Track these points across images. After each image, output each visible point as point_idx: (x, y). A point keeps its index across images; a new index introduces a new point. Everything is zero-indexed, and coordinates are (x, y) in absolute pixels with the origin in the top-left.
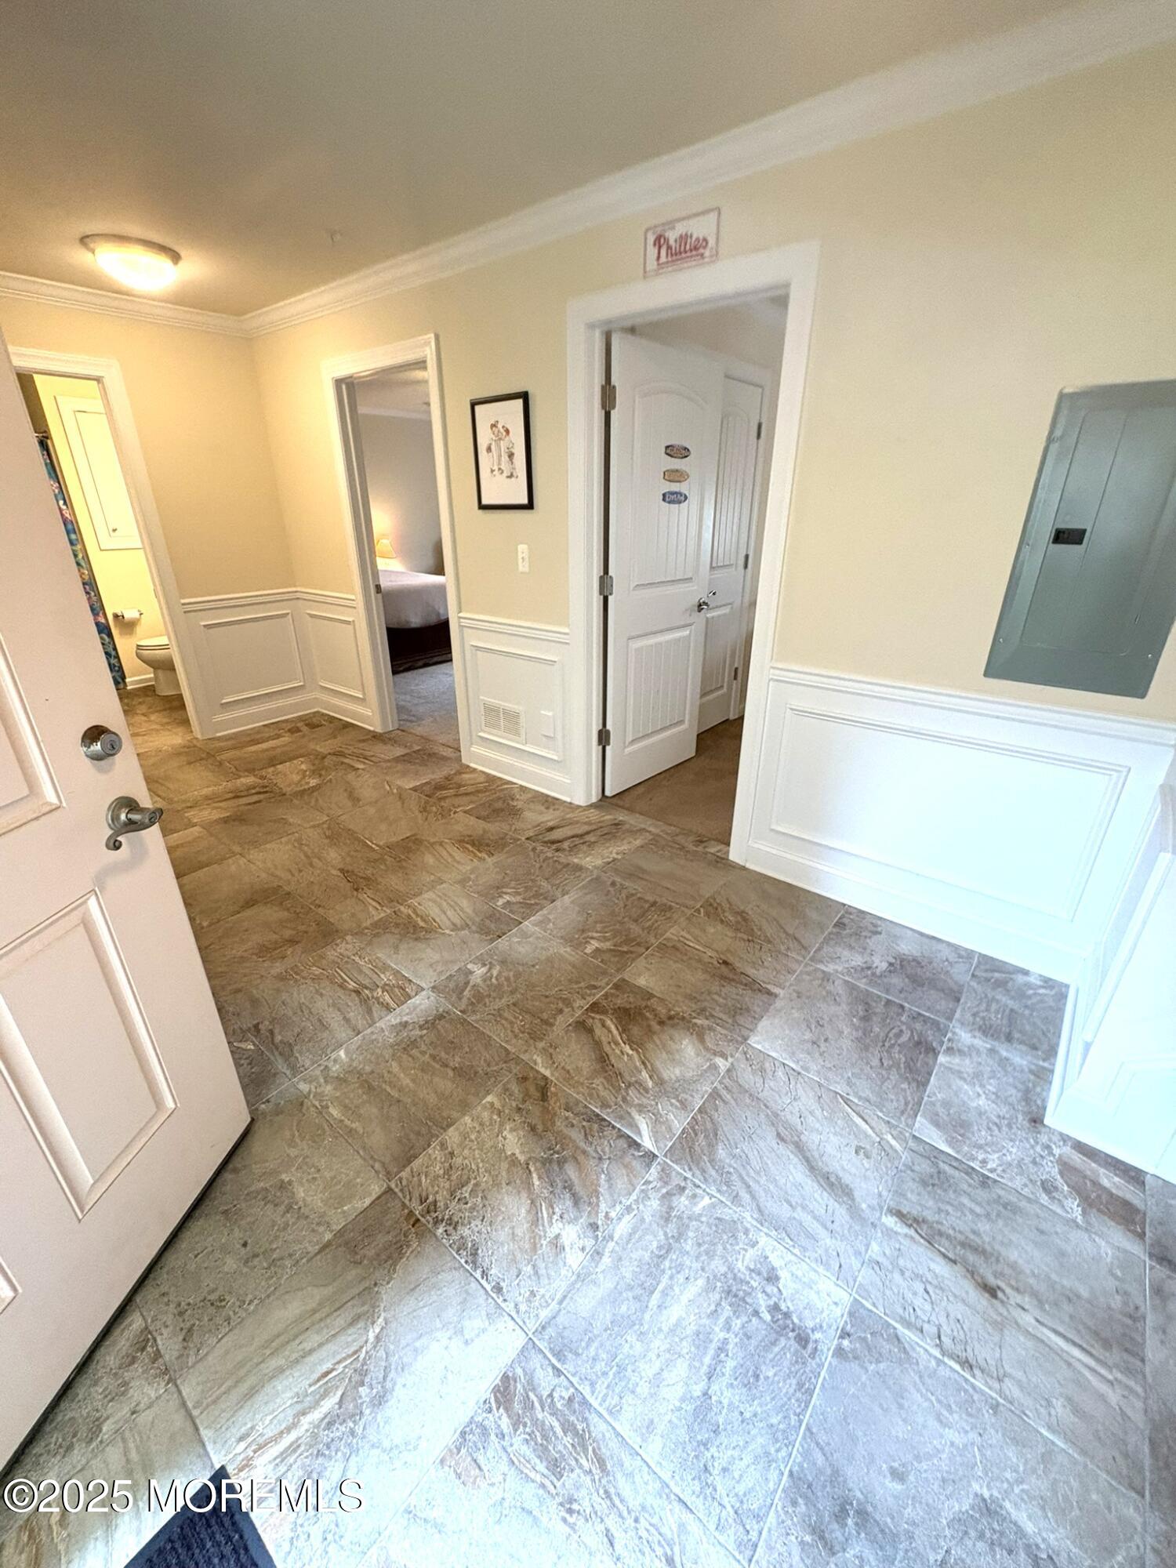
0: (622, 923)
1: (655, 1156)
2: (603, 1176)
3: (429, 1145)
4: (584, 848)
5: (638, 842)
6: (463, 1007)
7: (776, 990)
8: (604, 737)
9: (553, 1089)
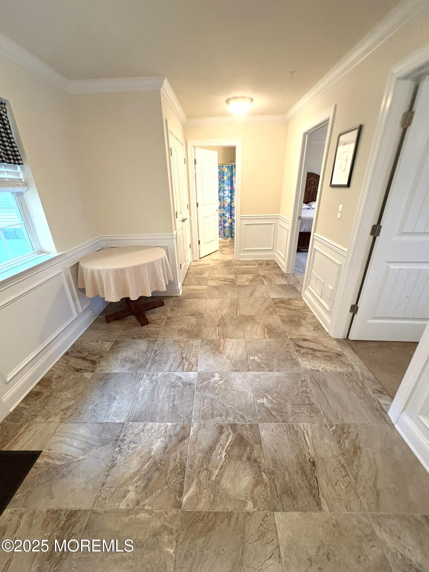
0: (286, 401)
1: (180, 507)
4: (310, 356)
5: (342, 370)
6: (198, 386)
7: (325, 507)
8: (354, 309)
9: (186, 441)
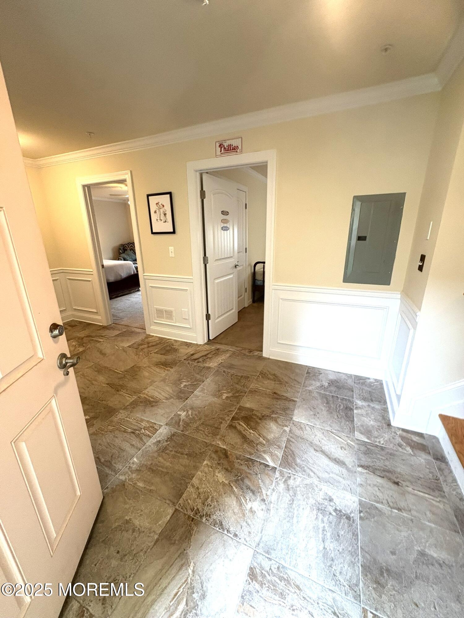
0: (232, 385)
1: (276, 468)
2: (260, 481)
3: (187, 487)
4: (208, 360)
5: (228, 355)
6: (182, 429)
7: (296, 399)
8: (208, 317)
9: (229, 453)
